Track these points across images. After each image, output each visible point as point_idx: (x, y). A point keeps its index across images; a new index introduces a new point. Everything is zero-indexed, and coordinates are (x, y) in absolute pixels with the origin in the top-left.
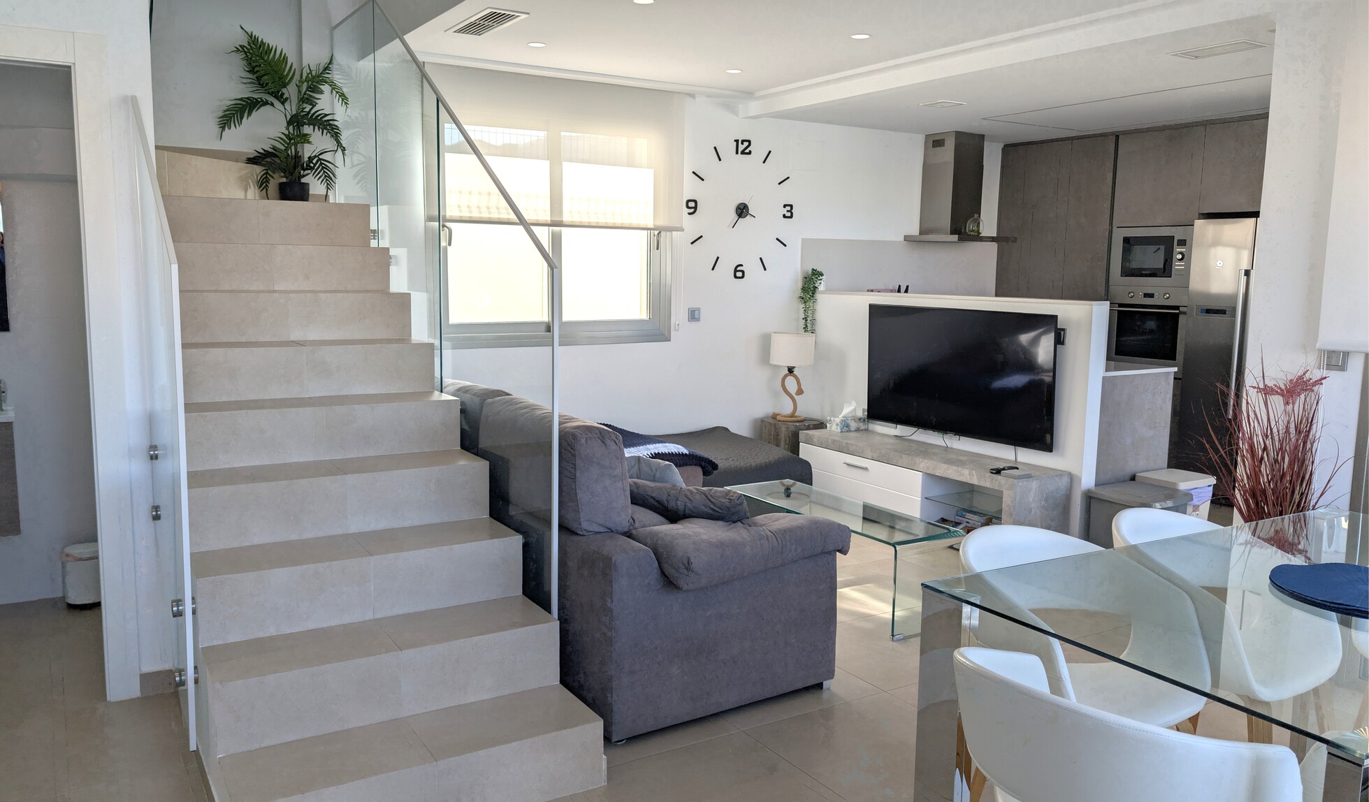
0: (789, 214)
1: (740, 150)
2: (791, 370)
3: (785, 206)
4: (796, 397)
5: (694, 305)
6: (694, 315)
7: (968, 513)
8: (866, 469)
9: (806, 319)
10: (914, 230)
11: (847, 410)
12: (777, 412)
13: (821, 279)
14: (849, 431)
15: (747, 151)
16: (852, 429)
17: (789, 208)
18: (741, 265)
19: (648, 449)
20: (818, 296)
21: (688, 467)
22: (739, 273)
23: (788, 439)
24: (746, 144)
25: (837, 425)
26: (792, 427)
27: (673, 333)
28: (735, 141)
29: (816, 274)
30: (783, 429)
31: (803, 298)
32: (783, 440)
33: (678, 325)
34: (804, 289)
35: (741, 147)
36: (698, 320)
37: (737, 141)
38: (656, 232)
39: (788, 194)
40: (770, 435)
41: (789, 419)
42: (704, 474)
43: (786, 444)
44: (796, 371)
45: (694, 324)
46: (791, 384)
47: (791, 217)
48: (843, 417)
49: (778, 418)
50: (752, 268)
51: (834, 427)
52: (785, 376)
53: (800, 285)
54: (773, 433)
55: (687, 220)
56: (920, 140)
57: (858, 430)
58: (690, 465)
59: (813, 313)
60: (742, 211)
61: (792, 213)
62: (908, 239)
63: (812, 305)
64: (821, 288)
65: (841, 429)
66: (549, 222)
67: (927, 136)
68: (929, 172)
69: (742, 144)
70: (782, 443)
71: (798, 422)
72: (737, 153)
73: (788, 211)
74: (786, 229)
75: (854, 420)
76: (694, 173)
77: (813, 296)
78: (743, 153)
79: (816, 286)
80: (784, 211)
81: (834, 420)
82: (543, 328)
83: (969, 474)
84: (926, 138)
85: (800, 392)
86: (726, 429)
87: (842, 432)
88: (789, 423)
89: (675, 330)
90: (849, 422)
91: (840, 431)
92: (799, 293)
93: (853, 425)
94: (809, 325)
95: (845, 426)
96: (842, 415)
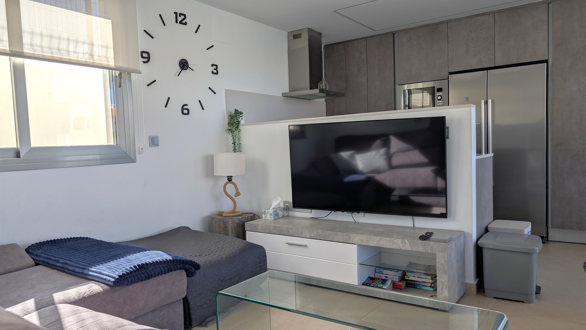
0: (215, 71)
1: (179, 21)
2: (230, 179)
3: (212, 65)
4: (235, 198)
5: (154, 134)
6: (154, 142)
7: (385, 270)
8: (306, 246)
9: (234, 143)
10: (286, 90)
11: (274, 204)
12: (221, 210)
13: (242, 116)
14: (279, 218)
15: (184, 22)
16: (280, 216)
17: (215, 67)
18: (187, 105)
19: (129, 261)
20: (241, 127)
21: (173, 272)
22: (185, 110)
23: (234, 229)
24: (183, 17)
25: (271, 215)
26: (236, 220)
27: (138, 156)
28: (175, 13)
29: (238, 113)
30: (230, 222)
31: (230, 130)
32: (230, 230)
33: (142, 149)
34: (230, 124)
35: (180, 19)
36: (157, 145)
37: (176, 13)
38: (117, 73)
39: (214, 57)
40: (220, 228)
41: (232, 214)
42: (188, 276)
43: (232, 233)
44: (233, 180)
45: (154, 149)
46: (230, 188)
47: (217, 73)
48: (273, 209)
49: (224, 214)
50: (194, 107)
51: (268, 217)
52: (226, 184)
53: (227, 121)
54: (222, 226)
55: (143, 67)
56: (285, 34)
57: (283, 217)
58: (175, 270)
59: (239, 140)
60: (184, 65)
61: (217, 71)
62: (284, 95)
63: (237, 134)
64: (242, 122)
65: (274, 217)
66: (8, 52)
67: (289, 33)
68: (292, 54)
69: (180, 16)
70: (230, 233)
71: (239, 216)
72: (177, 22)
73: (214, 69)
74: (214, 81)
75: (281, 210)
76: (145, 31)
77: (237, 128)
78: (181, 23)
79: (239, 120)
80: (212, 69)
81: (268, 212)
82: (12, 154)
83: (402, 243)
84: (288, 34)
85: (238, 194)
86: (188, 228)
87: (274, 219)
88: (234, 218)
89: (140, 153)
90: (278, 211)
91: (273, 219)
92: (227, 127)
93: (281, 214)
94: (237, 147)
95: (276, 215)
96: (272, 208)
